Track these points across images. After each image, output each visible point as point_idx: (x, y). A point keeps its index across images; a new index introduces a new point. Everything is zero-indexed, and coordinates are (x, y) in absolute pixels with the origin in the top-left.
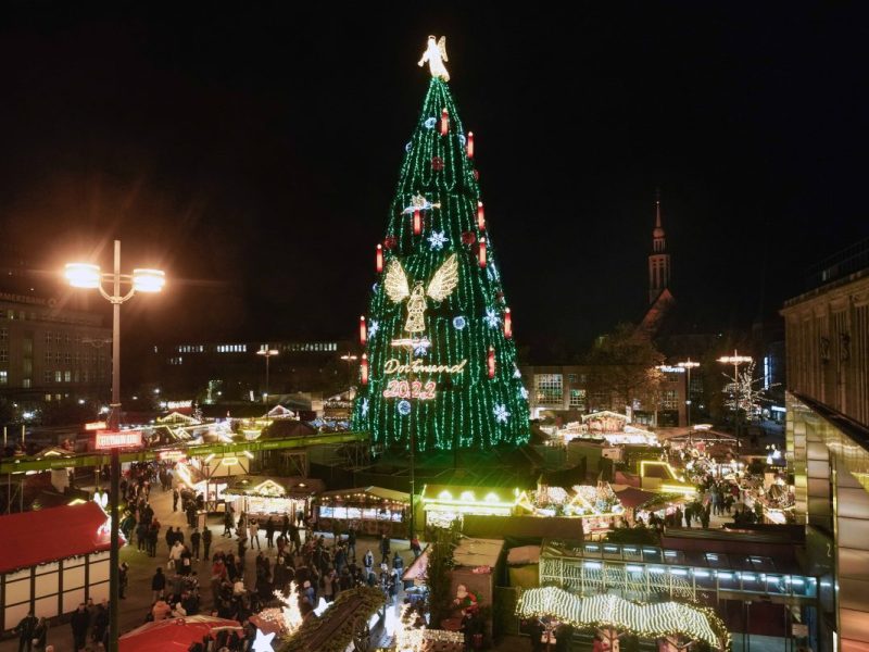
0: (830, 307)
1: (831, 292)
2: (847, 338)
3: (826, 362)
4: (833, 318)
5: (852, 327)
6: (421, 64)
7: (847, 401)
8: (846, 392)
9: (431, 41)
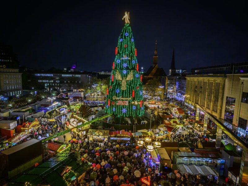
0: (198, 80)
1: (199, 77)
2: (202, 87)
3: (196, 91)
4: (198, 82)
5: (203, 85)
6: (123, 19)
7: (200, 100)
8: (200, 98)
9: (126, 13)
